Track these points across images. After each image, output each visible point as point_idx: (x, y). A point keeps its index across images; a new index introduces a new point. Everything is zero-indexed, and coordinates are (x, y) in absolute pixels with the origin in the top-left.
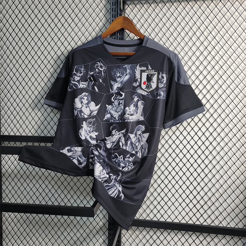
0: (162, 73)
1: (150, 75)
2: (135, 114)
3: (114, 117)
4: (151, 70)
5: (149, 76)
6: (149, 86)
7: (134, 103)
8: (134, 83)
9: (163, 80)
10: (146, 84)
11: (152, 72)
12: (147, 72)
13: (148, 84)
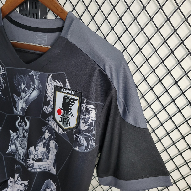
0: (88, 103)
1: (68, 100)
2: (45, 159)
4: (69, 90)
5: (67, 101)
6: (66, 119)
7: (44, 141)
8: (45, 106)
9: (88, 116)
10: (62, 114)
11: (71, 94)
12: (64, 92)
13: (64, 114)
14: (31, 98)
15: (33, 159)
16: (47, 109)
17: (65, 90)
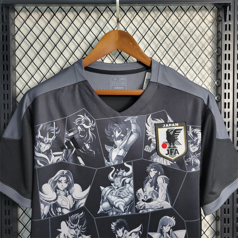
0: (194, 128)
1: (172, 132)
2: (155, 198)
3: (117, 206)
4: (172, 123)
5: (171, 133)
6: (173, 150)
7: (150, 180)
8: (146, 146)
9: (196, 139)
10: (168, 147)
11: (175, 126)
12: (166, 126)
13: (170, 146)
14: (129, 143)
15: (143, 200)
16: (150, 148)
17: (167, 125)
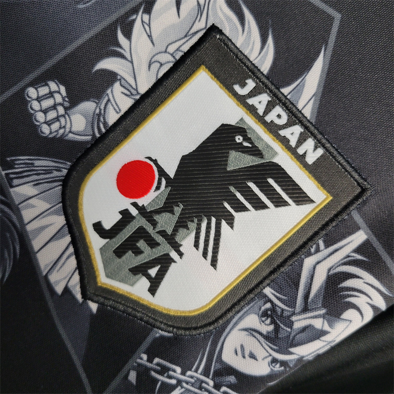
1: (249, 161)
4: (295, 117)
5: (237, 161)
6: (153, 244)
8: (53, 86)
9: (318, 324)
10: (143, 201)
11: (293, 151)
12: (250, 101)
13: (158, 212)
16: (61, 110)
17: (265, 98)
